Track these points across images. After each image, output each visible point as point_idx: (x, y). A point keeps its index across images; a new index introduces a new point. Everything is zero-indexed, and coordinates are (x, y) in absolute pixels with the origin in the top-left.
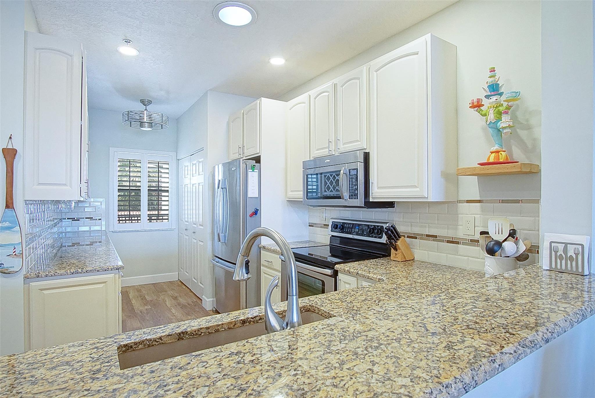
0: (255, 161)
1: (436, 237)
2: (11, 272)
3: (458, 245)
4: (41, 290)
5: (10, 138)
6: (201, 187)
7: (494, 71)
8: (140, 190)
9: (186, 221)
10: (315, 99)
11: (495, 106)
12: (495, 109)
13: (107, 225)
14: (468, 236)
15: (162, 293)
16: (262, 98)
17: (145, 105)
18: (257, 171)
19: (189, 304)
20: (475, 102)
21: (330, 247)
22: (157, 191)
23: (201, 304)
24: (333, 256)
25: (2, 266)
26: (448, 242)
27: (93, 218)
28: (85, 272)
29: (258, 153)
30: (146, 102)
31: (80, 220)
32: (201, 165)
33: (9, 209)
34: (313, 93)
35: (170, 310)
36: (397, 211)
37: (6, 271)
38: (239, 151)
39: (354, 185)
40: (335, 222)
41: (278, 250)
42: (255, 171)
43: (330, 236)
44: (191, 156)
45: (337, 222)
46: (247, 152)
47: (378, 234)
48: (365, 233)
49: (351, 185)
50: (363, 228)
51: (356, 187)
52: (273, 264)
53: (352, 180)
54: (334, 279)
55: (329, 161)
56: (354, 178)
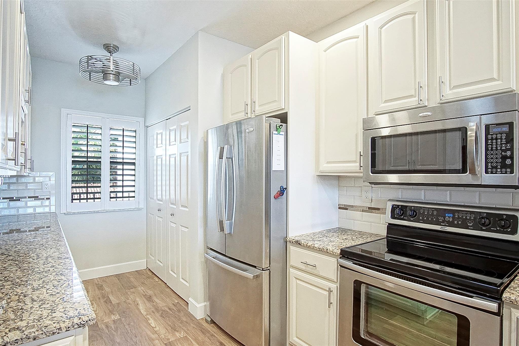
0: (280, 120)
6: (184, 158)
8: (100, 161)
9: (159, 200)
10: (381, 29)
13: (58, 205)
15: (131, 290)
16: (290, 32)
17: (110, 52)
18: (283, 133)
19: (170, 309)
21: (387, 239)
22: (122, 163)
23: (186, 308)
24: (390, 251)
27: (39, 197)
29: (283, 109)
30: (112, 48)
31: (21, 200)
32: (184, 130)
34: (374, 21)
35: (147, 320)
38: (246, 109)
39: (501, 149)
40: (399, 206)
41: (331, 249)
42: (281, 133)
43: (388, 224)
44: (167, 121)
45: (402, 206)
46: (259, 110)
47: (503, 227)
48: (471, 225)
49: (492, 150)
50: (462, 216)
51: (509, 153)
52: (317, 269)
53: (496, 142)
54: (499, 318)
55: (429, 113)
56: (501, 139)
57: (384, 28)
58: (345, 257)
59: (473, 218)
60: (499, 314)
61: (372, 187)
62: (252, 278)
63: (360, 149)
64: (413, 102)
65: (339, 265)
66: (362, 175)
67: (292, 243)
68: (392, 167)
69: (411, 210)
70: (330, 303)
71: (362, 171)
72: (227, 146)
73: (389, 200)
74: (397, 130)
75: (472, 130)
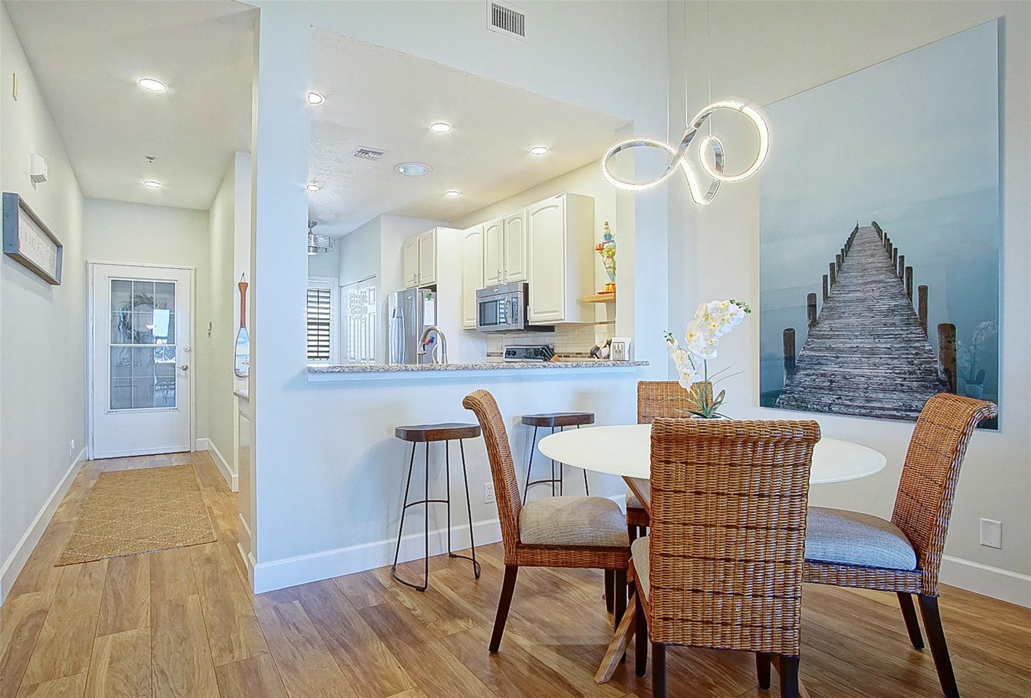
5: (243, 275)
6: (372, 318)
7: (608, 224)
10: (488, 231)
18: (433, 299)
22: (318, 324)
30: (311, 224)
32: (372, 292)
34: (487, 224)
38: (415, 279)
40: (509, 349)
44: (359, 283)
46: (423, 281)
71: (475, 325)
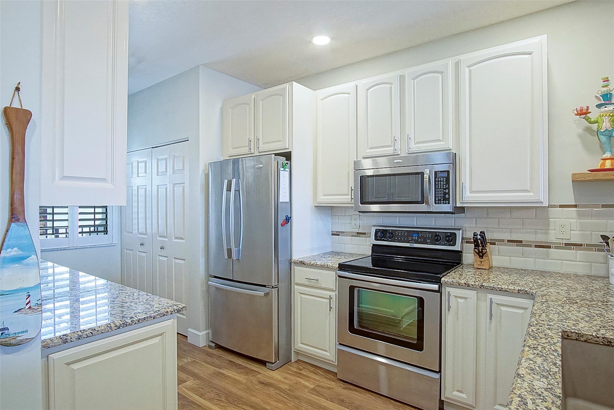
0: (285, 158)
1: (521, 242)
2: (21, 341)
3: (550, 249)
4: (68, 365)
5: (18, 89)
6: (178, 189)
7: (608, 81)
9: (141, 234)
10: (368, 90)
11: (611, 115)
12: (611, 118)
14: (561, 240)
16: (293, 82)
18: (288, 170)
20: (584, 110)
21: (372, 257)
23: (185, 340)
25: (6, 332)
26: (536, 246)
28: (137, 322)
29: (287, 149)
32: (178, 160)
33: (18, 223)
34: (363, 83)
36: (467, 216)
37: (13, 341)
38: (250, 145)
39: (443, 188)
40: (380, 230)
41: (331, 265)
42: (286, 170)
43: (372, 245)
44: (153, 149)
45: (382, 230)
46: (263, 147)
47: (448, 241)
48: (429, 241)
49: (438, 188)
50: (424, 236)
51: (447, 191)
52: (319, 282)
53: (441, 183)
54: (439, 294)
55: (401, 161)
56: (443, 181)
57: (370, 90)
58: (342, 269)
59: (430, 236)
60: (439, 291)
61: (360, 216)
62: (263, 295)
63: (352, 185)
64: (389, 150)
65: (337, 276)
66: (353, 205)
67: (297, 263)
68: (374, 198)
69: (389, 233)
70: (331, 308)
71: (353, 202)
72: (235, 179)
73: (373, 226)
74: (378, 171)
75: (427, 174)
